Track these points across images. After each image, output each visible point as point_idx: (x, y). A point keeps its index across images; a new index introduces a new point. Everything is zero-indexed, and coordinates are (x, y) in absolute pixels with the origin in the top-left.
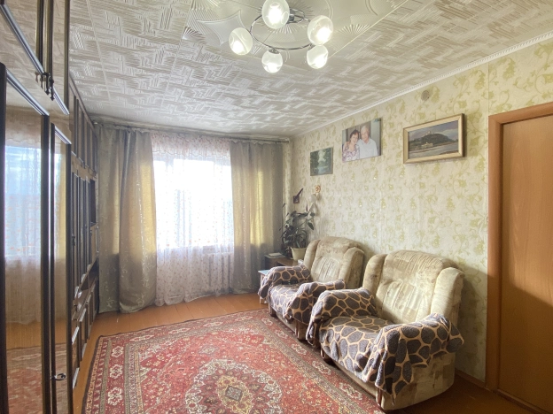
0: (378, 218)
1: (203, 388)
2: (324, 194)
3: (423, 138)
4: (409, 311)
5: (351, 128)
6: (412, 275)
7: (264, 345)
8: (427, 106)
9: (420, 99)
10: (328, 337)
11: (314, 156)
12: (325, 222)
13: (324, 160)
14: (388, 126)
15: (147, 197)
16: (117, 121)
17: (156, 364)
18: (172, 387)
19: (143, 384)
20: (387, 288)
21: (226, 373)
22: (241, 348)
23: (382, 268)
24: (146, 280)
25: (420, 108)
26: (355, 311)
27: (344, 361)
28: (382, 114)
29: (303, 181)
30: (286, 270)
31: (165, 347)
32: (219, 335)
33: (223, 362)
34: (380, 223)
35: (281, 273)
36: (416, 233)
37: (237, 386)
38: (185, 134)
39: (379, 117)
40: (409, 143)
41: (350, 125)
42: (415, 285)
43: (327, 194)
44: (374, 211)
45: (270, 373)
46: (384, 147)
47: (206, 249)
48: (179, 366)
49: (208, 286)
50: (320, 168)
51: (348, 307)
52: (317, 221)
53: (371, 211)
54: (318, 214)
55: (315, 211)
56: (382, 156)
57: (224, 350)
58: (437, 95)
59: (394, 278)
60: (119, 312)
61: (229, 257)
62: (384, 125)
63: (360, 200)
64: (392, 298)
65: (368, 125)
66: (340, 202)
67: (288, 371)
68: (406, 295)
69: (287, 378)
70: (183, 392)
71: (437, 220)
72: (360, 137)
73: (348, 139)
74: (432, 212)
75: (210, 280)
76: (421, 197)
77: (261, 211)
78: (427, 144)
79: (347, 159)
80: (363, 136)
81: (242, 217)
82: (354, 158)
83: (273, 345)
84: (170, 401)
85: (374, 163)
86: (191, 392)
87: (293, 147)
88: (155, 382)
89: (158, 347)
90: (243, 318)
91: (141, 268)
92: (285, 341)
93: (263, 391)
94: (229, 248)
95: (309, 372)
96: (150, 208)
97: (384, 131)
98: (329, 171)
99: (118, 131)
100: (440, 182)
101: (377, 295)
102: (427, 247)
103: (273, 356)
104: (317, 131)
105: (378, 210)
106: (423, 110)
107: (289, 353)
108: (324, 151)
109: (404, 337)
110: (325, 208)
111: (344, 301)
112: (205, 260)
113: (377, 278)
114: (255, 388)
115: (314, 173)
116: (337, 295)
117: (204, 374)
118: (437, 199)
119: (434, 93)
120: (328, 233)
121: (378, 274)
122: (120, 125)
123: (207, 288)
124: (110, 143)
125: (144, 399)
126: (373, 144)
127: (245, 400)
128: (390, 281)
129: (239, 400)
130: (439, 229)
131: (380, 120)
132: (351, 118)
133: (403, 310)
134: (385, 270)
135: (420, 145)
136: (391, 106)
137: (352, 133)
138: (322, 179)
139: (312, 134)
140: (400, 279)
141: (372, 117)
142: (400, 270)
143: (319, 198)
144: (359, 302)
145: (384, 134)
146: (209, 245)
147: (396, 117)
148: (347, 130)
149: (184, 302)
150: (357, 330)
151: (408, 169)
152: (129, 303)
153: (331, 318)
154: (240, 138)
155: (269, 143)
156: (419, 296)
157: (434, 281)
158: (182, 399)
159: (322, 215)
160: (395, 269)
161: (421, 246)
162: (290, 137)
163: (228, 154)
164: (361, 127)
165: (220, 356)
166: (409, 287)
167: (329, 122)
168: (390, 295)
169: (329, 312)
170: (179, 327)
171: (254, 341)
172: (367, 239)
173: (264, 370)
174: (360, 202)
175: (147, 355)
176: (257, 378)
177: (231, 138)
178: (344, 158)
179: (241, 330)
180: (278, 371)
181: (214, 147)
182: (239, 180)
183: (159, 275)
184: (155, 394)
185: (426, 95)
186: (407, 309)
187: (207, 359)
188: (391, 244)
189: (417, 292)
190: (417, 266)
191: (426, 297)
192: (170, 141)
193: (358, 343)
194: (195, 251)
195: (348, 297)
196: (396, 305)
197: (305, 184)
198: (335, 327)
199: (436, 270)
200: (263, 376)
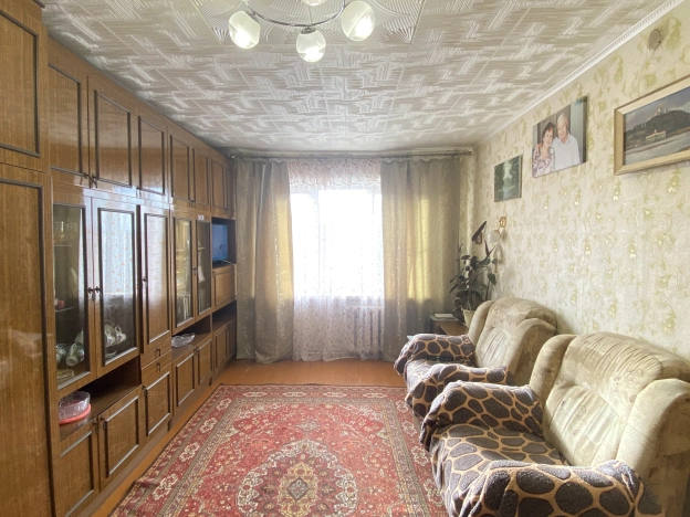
0: (579, 271)
1: (271, 471)
2: (511, 231)
3: (648, 123)
4: (587, 443)
5: (544, 121)
6: (605, 380)
7: (377, 437)
8: (659, 60)
9: (645, 49)
10: (438, 451)
11: (499, 170)
12: (511, 274)
13: (511, 177)
14: (597, 109)
15: (283, 235)
16: (255, 152)
17: (248, 427)
18: (243, 460)
19: (221, 446)
20: (564, 394)
21: (306, 461)
22: (346, 433)
23: (561, 359)
24: (282, 330)
25: (647, 65)
26: (500, 421)
27: (446, 493)
28: (590, 89)
29: (487, 210)
30: (435, 340)
31: (269, 409)
32: (332, 411)
33: (313, 446)
34: (581, 281)
35: (427, 343)
36: (635, 304)
37: (308, 481)
38: (326, 158)
39: (584, 95)
40: (625, 134)
41: (544, 115)
42: (607, 399)
43: (514, 230)
44: (575, 260)
45: (357, 478)
46: (590, 147)
47: (349, 300)
48: (267, 436)
49: (352, 345)
50: (506, 190)
51: (485, 412)
52: (501, 272)
53: (569, 260)
54: (502, 262)
55: (499, 257)
56: (587, 163)
57: (324, 431)
58: (677, 33)
59: (577, 380)
60: (253, 361)
61: (380, 312)
62: (591, 108)
63: (555, 239)
64: (566, 414)
65: (567, 111)
66: (529, 244)
67: (383, 481)
68: (590, 412)
69: (375, 491)
70: (249, 468)
71: (672, 282)
72: (555, 135)
73: (540, 141)
74: (664, 266)
75: (356, 338)
76: (645, 237)
77: (425, 254)
78: (656, 133)
79: (539, 172)
80: (559, 132)
81: (396, 261)
82: (547, 170)
83: (387, 441)
84: (231, 474)
85: (576, 176)
86: (256, 471)
87: (477, 160)
88: (232, 449)
89: (262, 408)
90: (374, 395)
91: (275, 315)
92: (408, 439)
93: (333, 498)
94: (379, 301)
95: (412, 493)
96: (287, 248)
97: (591, 118)
98: (516, 194)
99: (254, 163)
100: (680, 206)
101: (547, 402)
102: (653, 333)
103: (378, 455)
104: (503, 132)
105: (579, 258)
106: (652, 68)
107: (401, 458)
108: (510, 162)
109: (516, 488)
110: (511, 252)
111: (480, 401)
112: (349, 313)
113: (551, 373)
114: (327, 490)
115: (499, 197)
116: (469, 391)
117: (285, 452)
118: (673, 240)
119: (671, 31)
120: (513, 291)
121: (554, 369)
122: (256, 157)
123: (352, 348)
124: (247, 178)
125: (211, 464)
126: (573, 143)
127: (304, 502)
128: (570, 384)
129: (296, 500)
130: (675, 300)
131: (585, 100)
132: (545, 104)
133: (577, 439)
134: (566, 362)
135: (644, 136)
136: (601, 71)
137: (546, 128)
138: (509, 207)
139: (498, 137)
140: (585, 384)
141: (574, 96)
142: (587, 367)
143: (504, 236)
144: (509, 408)
145: (591, 124)
146: (354, 295)
147: (609, 89)
148: (539, 124)
149: (321, 361)
150: (478, 453)
151: (626, 182)
152: (263, 353)
153: (453, 423)
154: (395, 156)
155: (440, 158)
156: (608, 421)
157: (632, 400)
158: (242, 475)
159: (508, 263)
160: (580, 364)
161: (642, 329)
162: (472, 145)
163: (379, 180)
164: (557, 116)
165: (315, 435)
166: (597, 402)
167: (517, 115)
168: (565, 407)
169: (450, 414)
170: (298, 390)
171: (368, 429)
172: (563, 306)
173: (353, 470)
174: (556, 244)
175: (246, 415)
176: (340, 479)
177: (383, 157)
178: (534, 171)
179: (362, 409)
180: (370, 477)
181: (360, 171)
182: (393, 213)
183: (297, 325)
184: (223, 461)
185: (656, 37)
186: (585, 438)
187: (298, 436)
188: (596, 318)
189: (607, 414)
190: (615, 365)
191: (617, 426)
192: (309, 169)
193: (462, 473)
194: (337, 301)
195: (490, 396)
196: (571, 427)
197: (489, 215)
198: (449, 438)
199: (643, 380)
200: (347, 480)
